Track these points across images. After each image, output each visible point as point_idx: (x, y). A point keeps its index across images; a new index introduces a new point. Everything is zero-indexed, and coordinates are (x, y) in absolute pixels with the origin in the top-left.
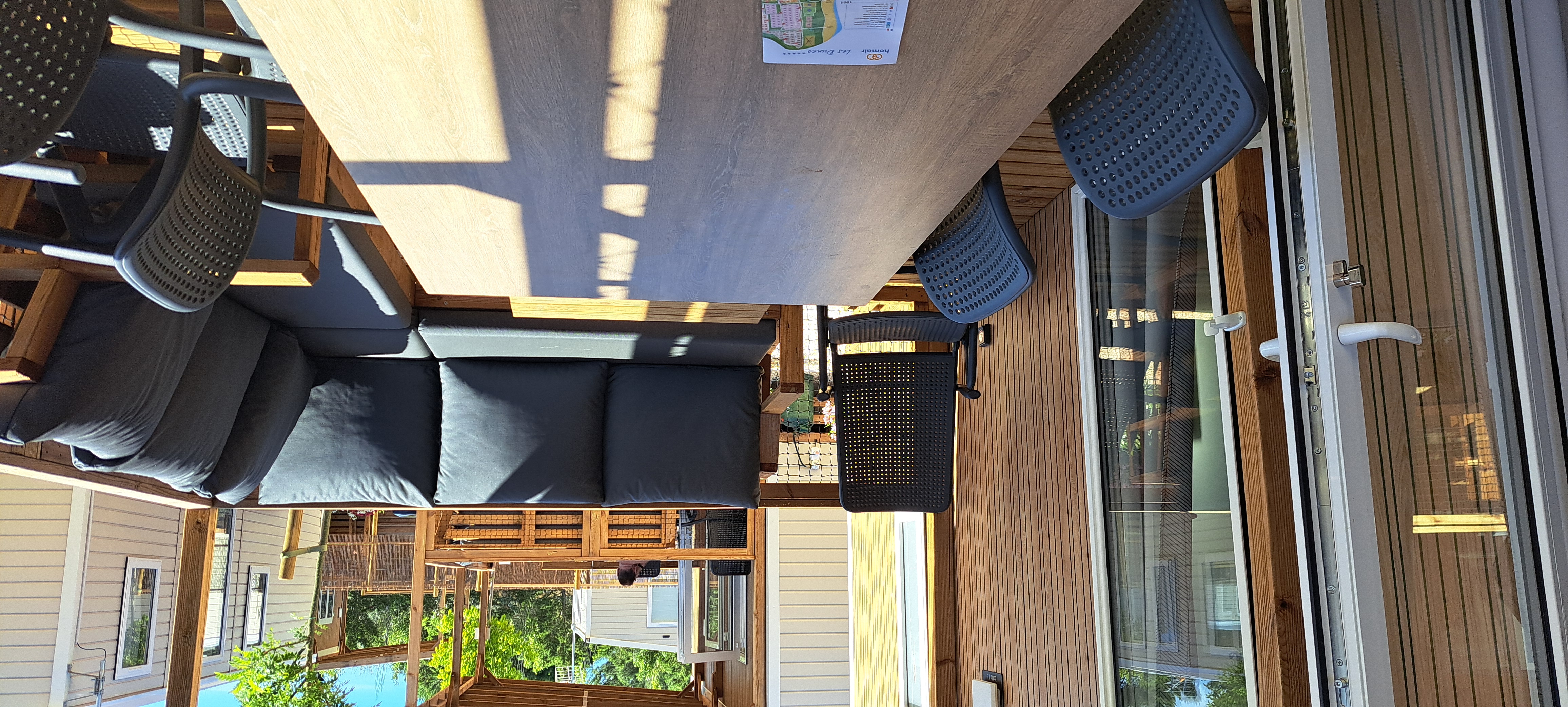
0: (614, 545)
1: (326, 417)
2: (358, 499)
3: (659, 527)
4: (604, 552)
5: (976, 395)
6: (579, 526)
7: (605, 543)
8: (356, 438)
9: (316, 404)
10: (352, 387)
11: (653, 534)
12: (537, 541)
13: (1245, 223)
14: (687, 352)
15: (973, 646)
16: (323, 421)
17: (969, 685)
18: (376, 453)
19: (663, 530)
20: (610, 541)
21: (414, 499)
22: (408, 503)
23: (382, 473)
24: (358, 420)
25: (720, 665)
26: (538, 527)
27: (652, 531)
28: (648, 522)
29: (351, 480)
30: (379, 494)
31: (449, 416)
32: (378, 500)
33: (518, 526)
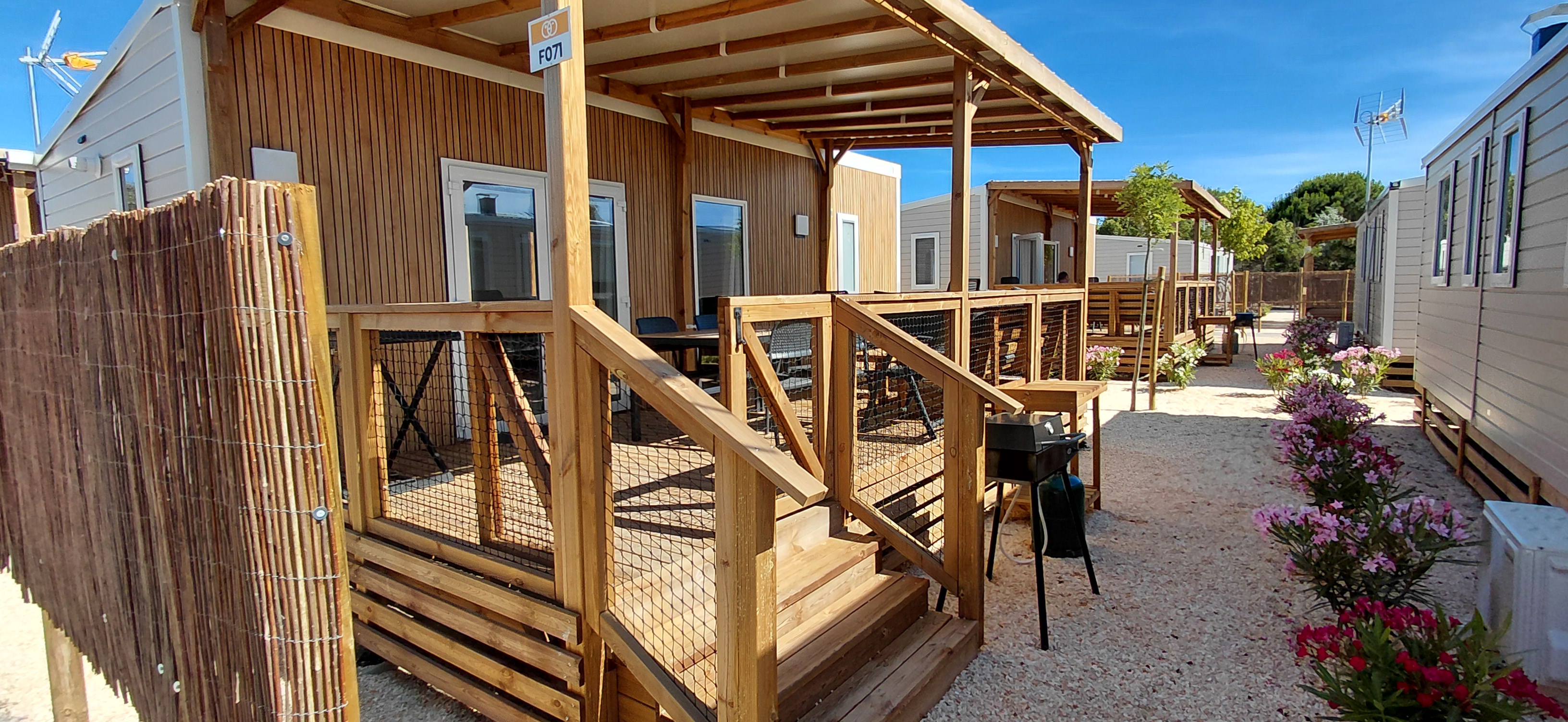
12: (1108, 293)
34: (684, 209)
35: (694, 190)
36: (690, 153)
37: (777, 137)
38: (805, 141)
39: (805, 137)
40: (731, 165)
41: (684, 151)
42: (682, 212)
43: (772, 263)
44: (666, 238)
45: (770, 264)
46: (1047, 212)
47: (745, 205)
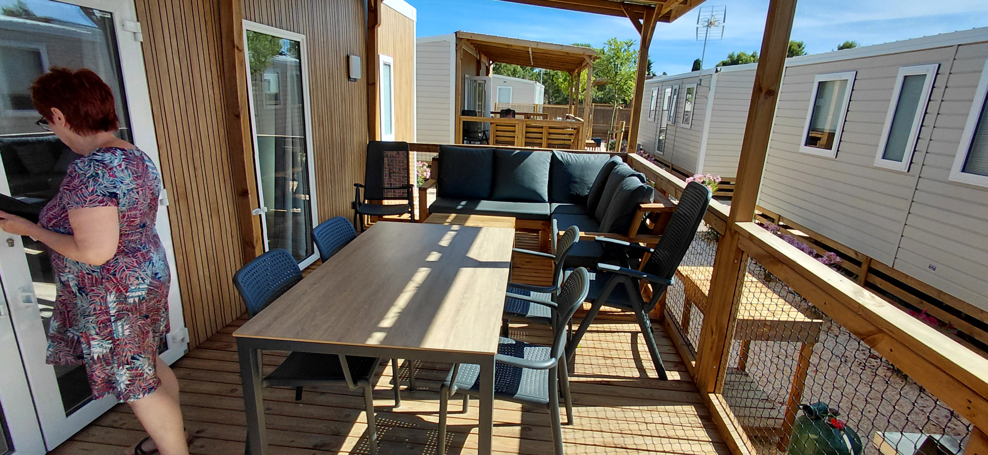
0: (513, 125)
1: (586, 184)
2: (578, 155)
3: (497, 131)
4: (517, 122)
5: (355, 185)
6: (526, 132)
7: (517, 126)
8: (576, 176)
9: (588, 188)
10: (577, 193)
11: (499, 128)
12: (542, 127)
13: (253, 244)
14: (460, 202)
15: (361, 90)
16: (587, 182)
17: (362, 75)
18: (570, 171)
19: (495, 129)
20: (515, 126)
21: (559, 154)
22: (561, 152)
23: (569, 164)
24: (576, 182)
25: (478, 74)
26: (542, 133)
28: (501, 133)
29: (579, 162)
30: (570, 156)
31: (545, 183)
32: (571, 154)
33: (550, 134)
34: (236, 42)
35: (244, 12)
42: (234, 47)
43: (331, 112)
44: (210, 87)
45: (329, 113)
46: (478, 58)
47: (303, 40)
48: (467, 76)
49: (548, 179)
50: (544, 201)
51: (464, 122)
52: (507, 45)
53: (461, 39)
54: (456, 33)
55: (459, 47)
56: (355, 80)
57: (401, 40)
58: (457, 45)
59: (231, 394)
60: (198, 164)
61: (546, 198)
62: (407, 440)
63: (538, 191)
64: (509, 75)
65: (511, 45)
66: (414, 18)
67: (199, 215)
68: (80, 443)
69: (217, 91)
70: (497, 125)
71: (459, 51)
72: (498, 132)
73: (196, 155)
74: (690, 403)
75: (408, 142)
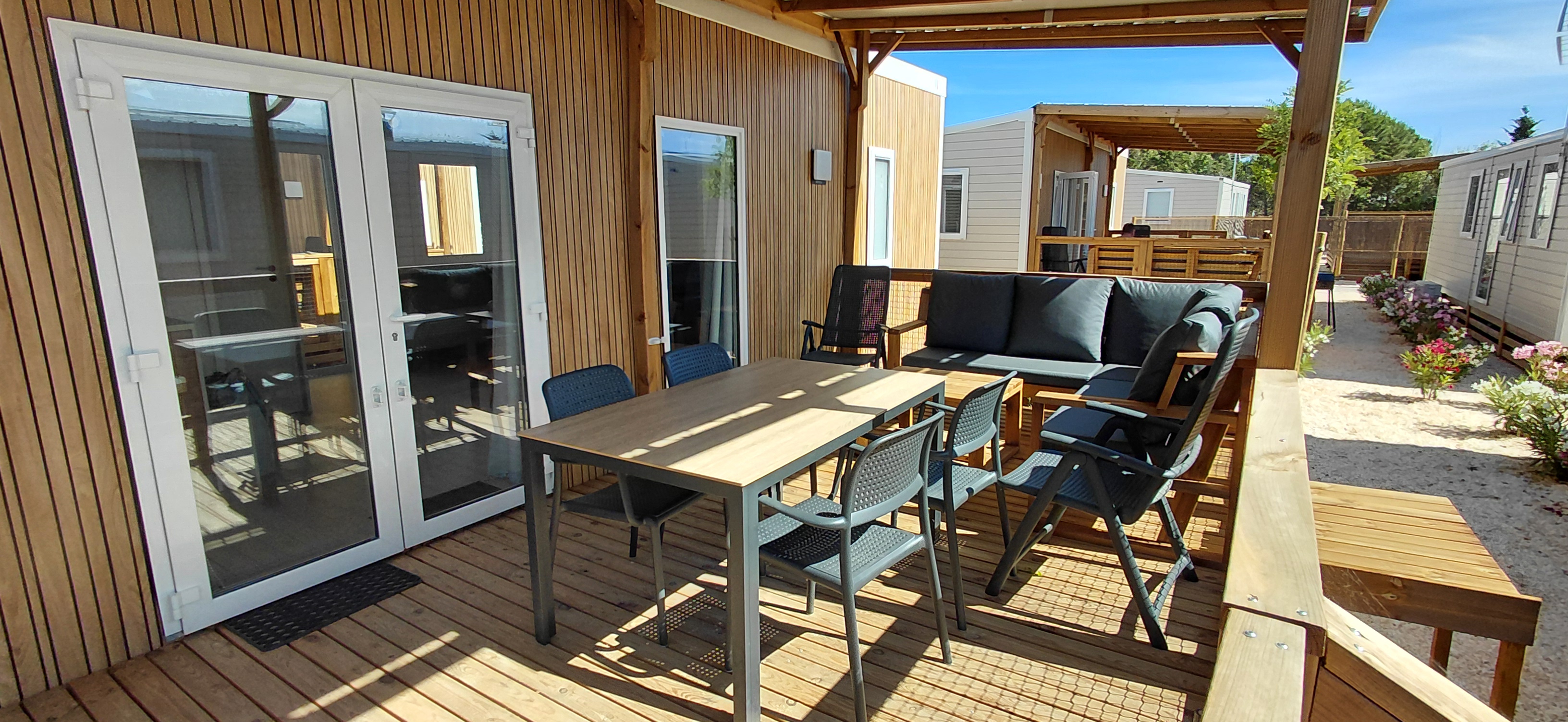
0: (1130, 248)
3: (1100, 259)
4: (1137, 243)
6: (1154, 261)
7: (1135, 249)
8: (1153, 320)
11: (1104, 254)
12: (1186, 252)
14: (952, 355)
15: (833, 196)
17: (835, 176)
18: (1143, 311)
19: (1097, 256)
20: (1132, 251)
21: (1126, 283)
22: (1130, 281)
26: (1185, 261)
27: (1104, 256)
28: (1106, 262)
30: (1145, 286)
32: (1145, 283)
33: (1201, 262)
34: (642, 142)
35: (658, 108)
36: (652, 44)
37: (791, 25)
38: (831, 35)
39: (830, 27)
40: (720, 67)
41: (642, 38)
42: (639, 147)
43: (780, 224)
44: (611, 193)
45: (776, 227)
46: (1088, 143)
47: (740, 134)
48: (1057, 173)
49: (1102, 324)
50: (1093, 360)
51: (1043, 245)
52: (1130, 118)
53: (1044, 115)
54: (1035, 108)
55: (1039, 128)
56: (824, 182)
57: (914, 125)
58: (1036, 125)
59: (574, 538)
60: (588, 280)
61: (1098, 356)
62: (720, 623)
63: (1082, 343)
64: (1184, 171)
65: (1136, 118)
66: (943, 93)
67: (584, 337)
68: (433, 550)
69: (618, 198)
70: (1100, 250)
71: (1040, 134)
72: (1102, 261)
73: (587, 268)
74: (1182, 689)
75: (890, 267)
